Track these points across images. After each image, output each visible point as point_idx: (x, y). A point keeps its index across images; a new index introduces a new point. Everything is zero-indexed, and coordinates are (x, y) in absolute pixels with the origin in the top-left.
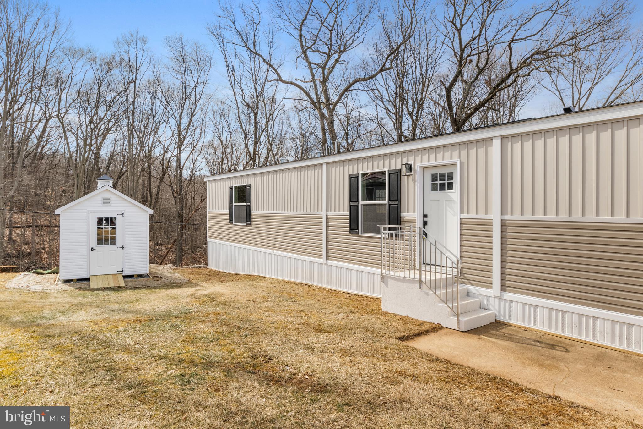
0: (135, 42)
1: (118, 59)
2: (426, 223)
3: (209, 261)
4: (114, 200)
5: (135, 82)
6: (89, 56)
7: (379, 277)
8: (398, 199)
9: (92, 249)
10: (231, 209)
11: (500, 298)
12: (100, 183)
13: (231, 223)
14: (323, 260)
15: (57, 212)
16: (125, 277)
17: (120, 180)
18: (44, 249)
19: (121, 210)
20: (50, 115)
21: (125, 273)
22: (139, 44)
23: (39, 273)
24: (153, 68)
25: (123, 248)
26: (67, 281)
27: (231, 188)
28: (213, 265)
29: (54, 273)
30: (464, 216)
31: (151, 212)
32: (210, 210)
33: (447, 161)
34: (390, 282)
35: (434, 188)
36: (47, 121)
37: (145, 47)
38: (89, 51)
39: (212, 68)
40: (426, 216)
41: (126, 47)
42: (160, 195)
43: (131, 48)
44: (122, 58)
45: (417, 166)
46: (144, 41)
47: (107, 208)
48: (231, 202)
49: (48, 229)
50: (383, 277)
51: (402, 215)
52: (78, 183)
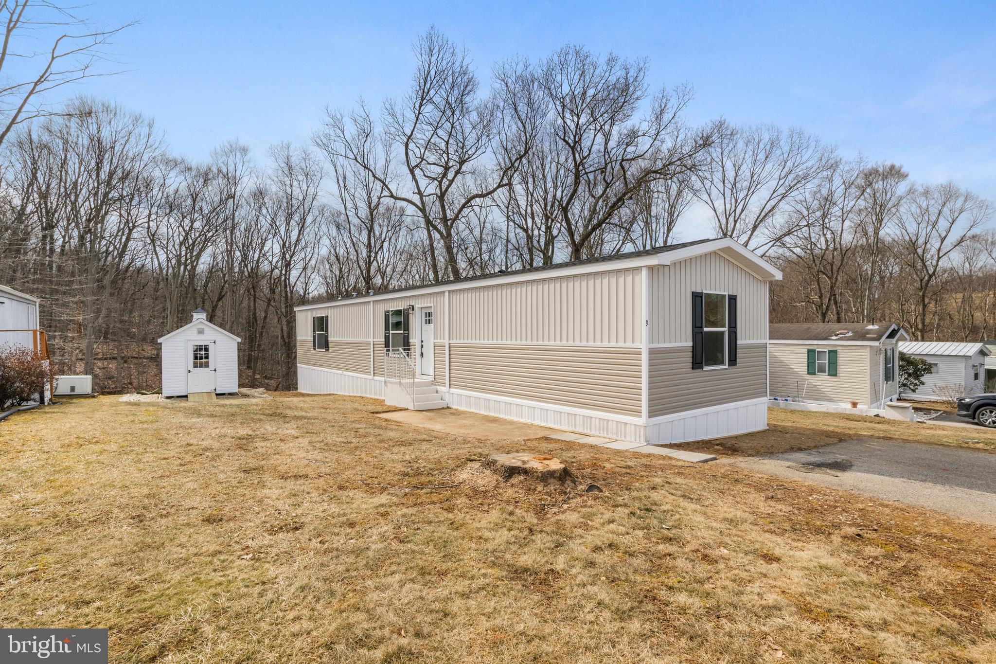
0: (234, 153)
1: (215, 170)
2: (422, 346)
3: (299, 385)
4: (207, 330)
5: (234, 198)
6: (182, 166)
7: (383, 383)
8: (408, 330)
9: (189, 372)
10: (314, 337)
11: (449, 392)
12: (196, 316)
13: (315, 349)
14: (371, 377)
15: (159, 341)
16: (217, 395)
17: (220, 303)
18: (131, 383)
19: (214, 338)
20: (134, 225)
21: (218, 392)
22: (238, 155)
23: (143, 394)
24: (255, 179)
25: (215, 370)
26: (168, 398)
27: (314, 318)
28: (301, 389)
29: (156, 393)
30: (436, 341)
31: (239, 340)
32: (299, 338)
33: (429, 305)
34: (389, 384)
35: (426, 323)
36: (130, 231)
37: (246, 158)
38: (183, 161)
39: (324, 178)
40: (422, 341)
41: (224, 158)
42: (268, 320)
43: (229, 160)
44: (220, 171)
45: (416, 307)
46: (244, 151)
47: (201, 337)
48: (314, 331)
49: (136, 361)
50: (385, 382)
51: (410, 341)
52: (171, 308)
